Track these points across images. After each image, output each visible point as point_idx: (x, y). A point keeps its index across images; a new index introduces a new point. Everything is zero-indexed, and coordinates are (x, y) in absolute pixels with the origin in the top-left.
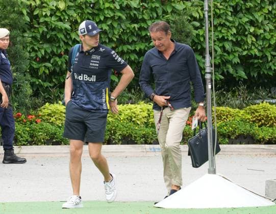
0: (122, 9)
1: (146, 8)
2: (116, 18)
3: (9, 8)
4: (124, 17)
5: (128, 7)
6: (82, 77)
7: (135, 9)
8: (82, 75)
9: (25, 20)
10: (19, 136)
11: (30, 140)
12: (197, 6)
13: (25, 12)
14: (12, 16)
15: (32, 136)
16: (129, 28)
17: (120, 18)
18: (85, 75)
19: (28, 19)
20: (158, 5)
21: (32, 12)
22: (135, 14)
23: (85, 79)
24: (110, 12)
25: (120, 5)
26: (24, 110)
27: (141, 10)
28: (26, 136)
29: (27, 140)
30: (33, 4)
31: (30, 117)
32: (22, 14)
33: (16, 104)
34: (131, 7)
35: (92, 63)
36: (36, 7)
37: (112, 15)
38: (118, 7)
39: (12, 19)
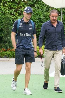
0: (38, 19)
1: (45, 19)
2: (37, 22)
3: (7, 19)
4: (39, 21)
5: (40, 18)
6: (25, 35)
7: (42, 19)
8: (25, 33)
9: (11, 22)
10: (10, 55)
11: (13, 56)
12: (59, 18)
13: (11, 20)
14: (8, 21)
15: (13, 55)
16: (40, 24)
17: (38, 22)
18: (26, 34)
19: (12, 22)
20: (48, 18)
21: (13, 20)
22: (42, 21)
23: (26, 36)
24: (35, 20)
25: (38, 18)
26: (11, 48)
27: (44, 19)
28: (12, 55)
29: (12, 56)
30: (14, 18)
31: (13, 50)
32: (11, 21)
33: (9, 46)
34: (41, 18)
35: (30, 28)
36: (14, 19)
37: (35, 21)
38: (37, 19)
39: (8, 22)
